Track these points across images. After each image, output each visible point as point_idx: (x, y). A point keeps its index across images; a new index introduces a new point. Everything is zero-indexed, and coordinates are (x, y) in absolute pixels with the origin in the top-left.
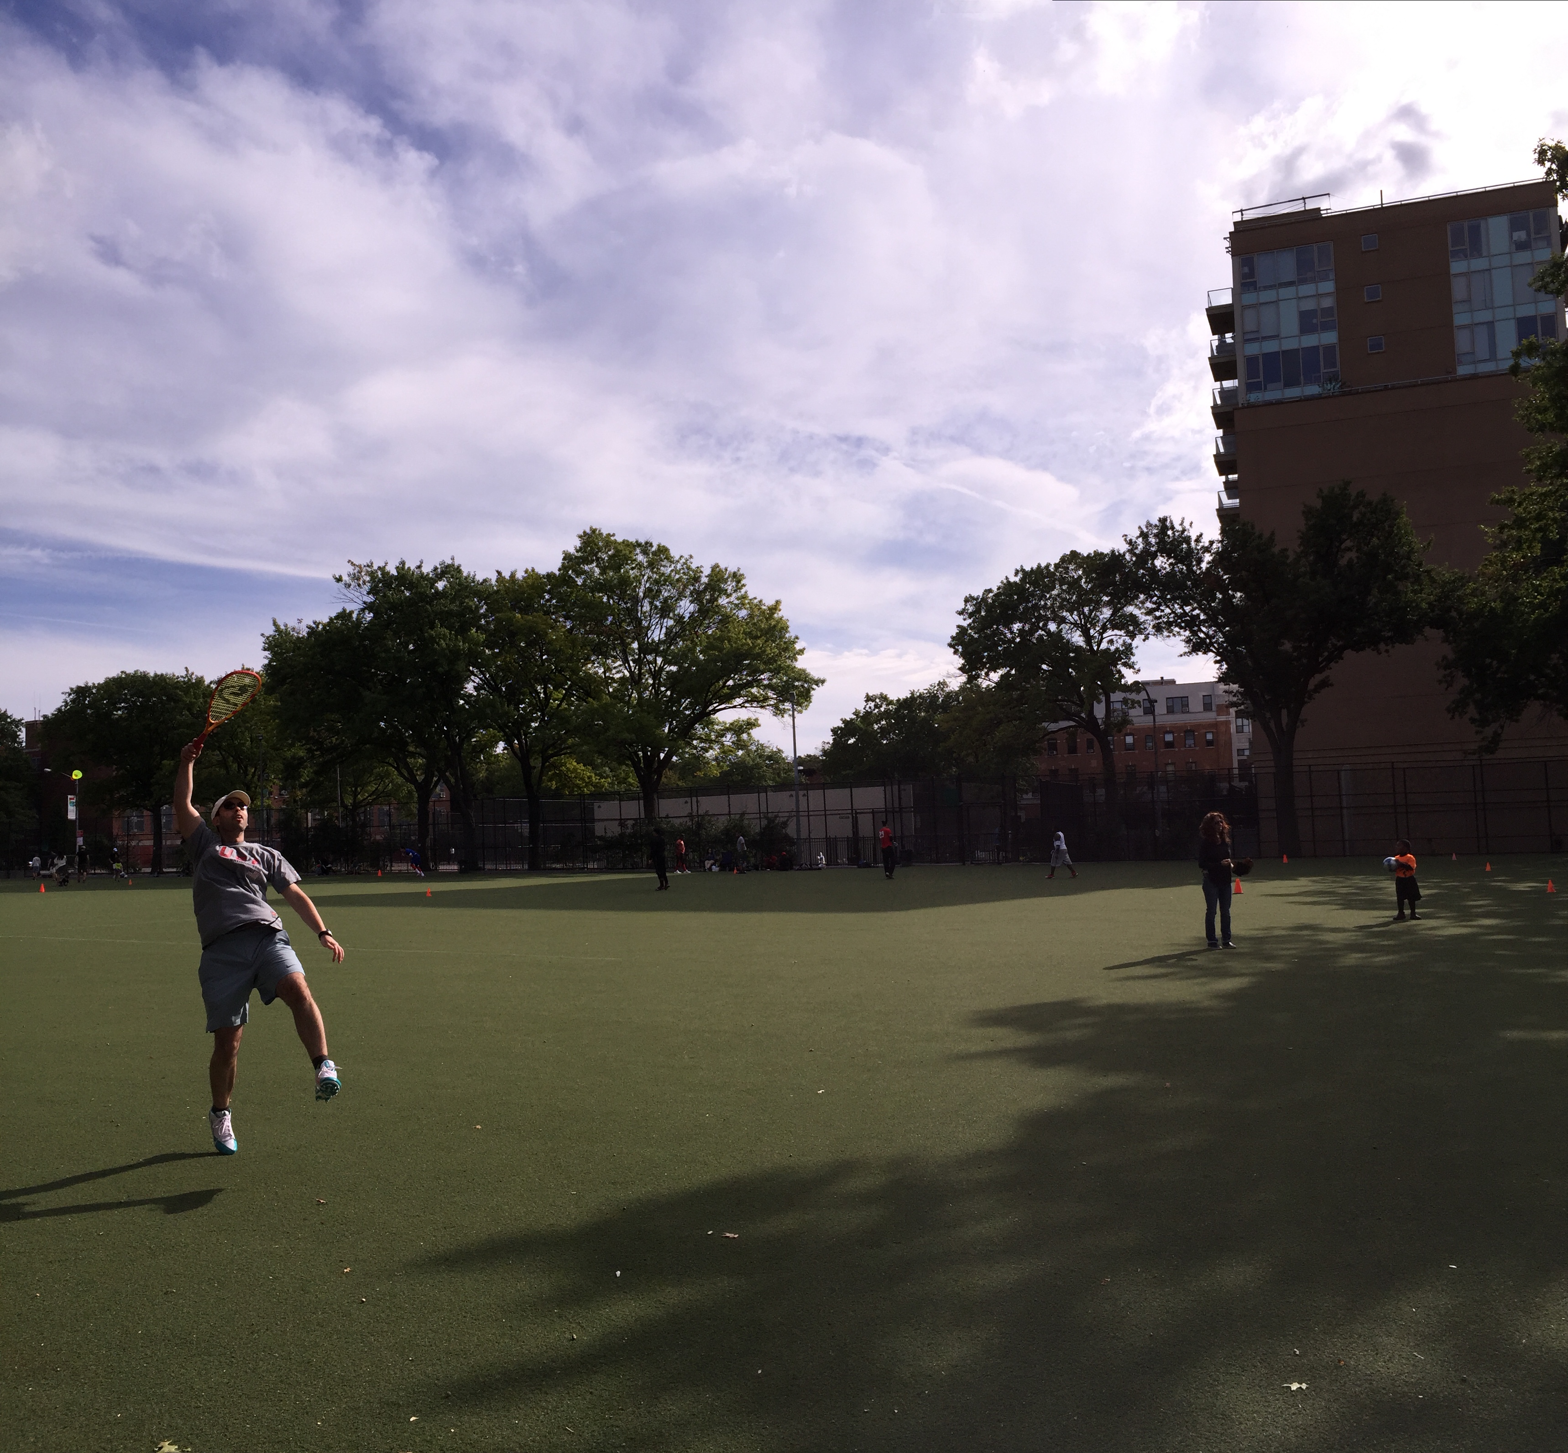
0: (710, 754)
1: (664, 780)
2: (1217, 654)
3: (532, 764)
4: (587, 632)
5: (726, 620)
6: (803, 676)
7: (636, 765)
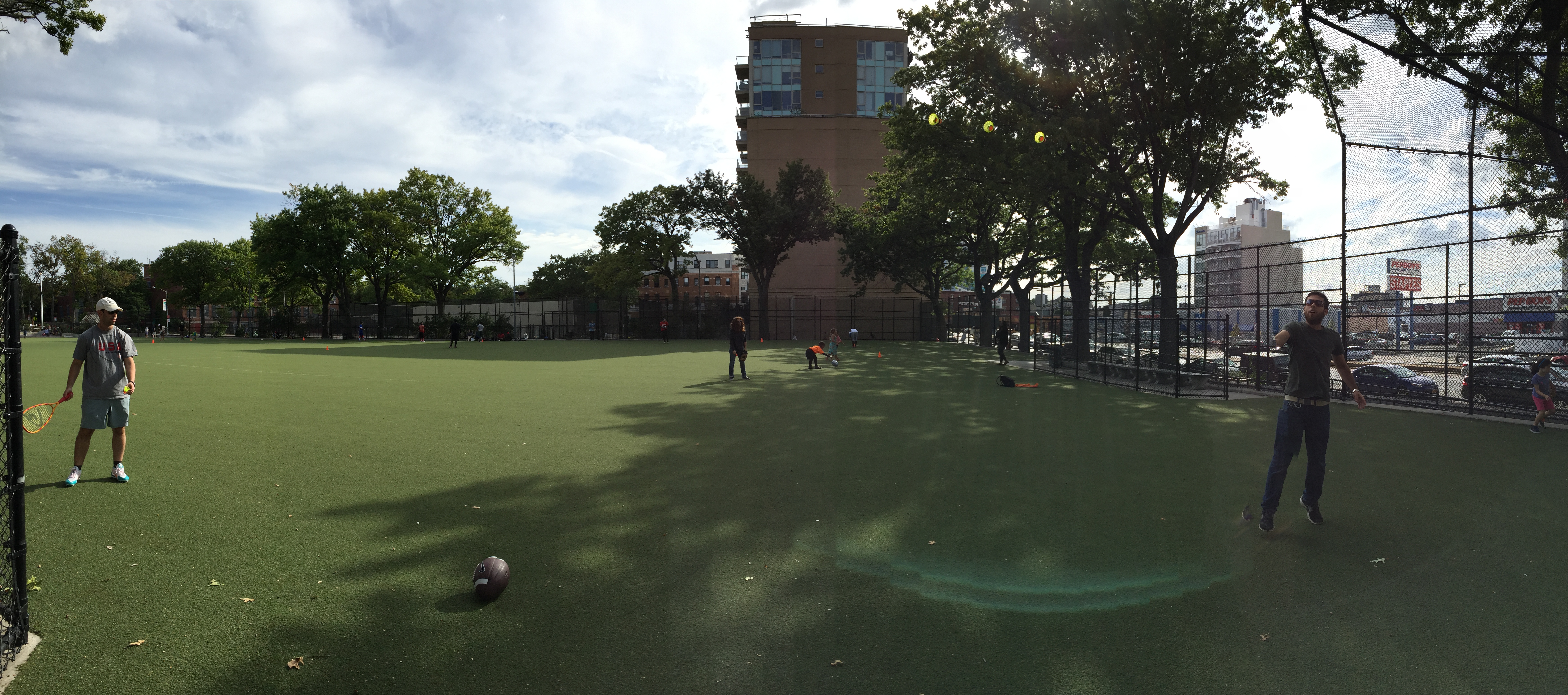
0: (472, 284)
1: (448, 296)
2: (733, 240)
3: (381, 286)
4: (411, 221)
5: (481, 216)
6: (519, 245)
7: (434, 288)
